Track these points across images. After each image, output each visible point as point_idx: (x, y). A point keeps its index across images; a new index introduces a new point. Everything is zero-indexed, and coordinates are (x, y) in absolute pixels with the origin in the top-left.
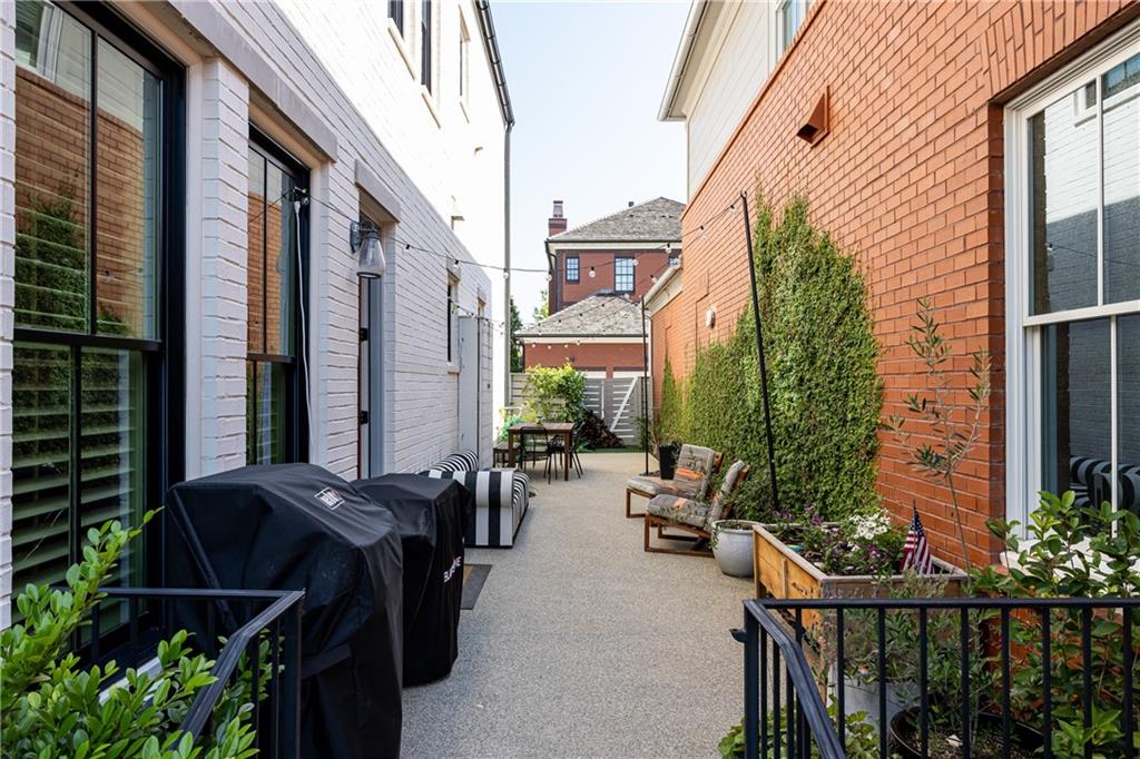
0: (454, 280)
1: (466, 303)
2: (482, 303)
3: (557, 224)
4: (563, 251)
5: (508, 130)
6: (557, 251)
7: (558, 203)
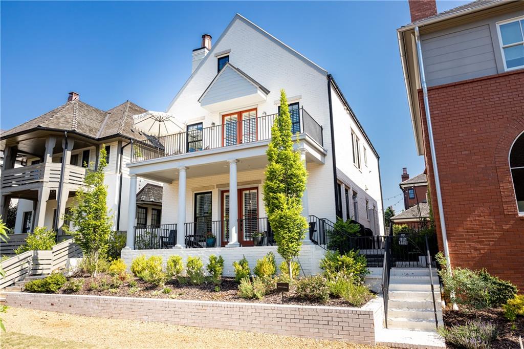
0: (367, 202)
1: (370, 207)
2: (374, 207)
3: (405, 177)
4: (407, 187)
5: (378, 160)
6: (404, 188)
7: (405, 169)
